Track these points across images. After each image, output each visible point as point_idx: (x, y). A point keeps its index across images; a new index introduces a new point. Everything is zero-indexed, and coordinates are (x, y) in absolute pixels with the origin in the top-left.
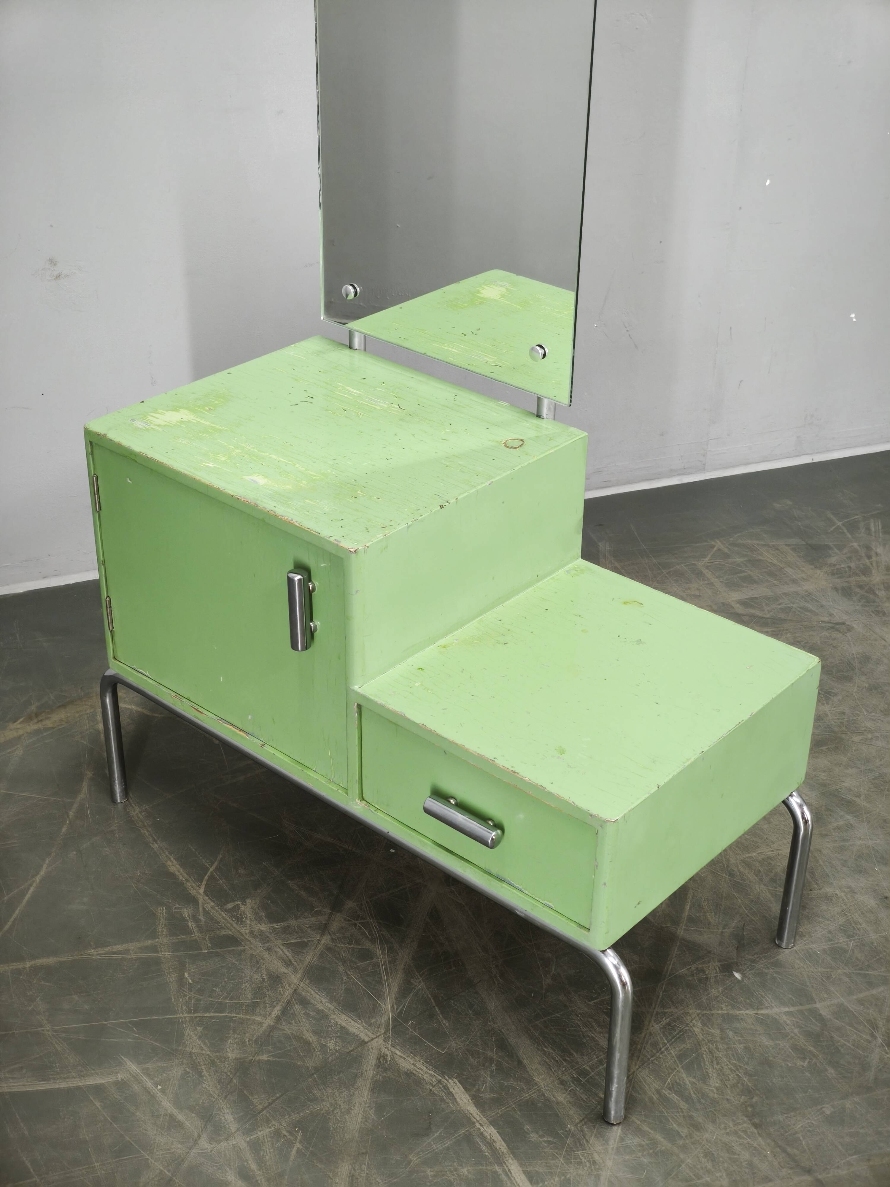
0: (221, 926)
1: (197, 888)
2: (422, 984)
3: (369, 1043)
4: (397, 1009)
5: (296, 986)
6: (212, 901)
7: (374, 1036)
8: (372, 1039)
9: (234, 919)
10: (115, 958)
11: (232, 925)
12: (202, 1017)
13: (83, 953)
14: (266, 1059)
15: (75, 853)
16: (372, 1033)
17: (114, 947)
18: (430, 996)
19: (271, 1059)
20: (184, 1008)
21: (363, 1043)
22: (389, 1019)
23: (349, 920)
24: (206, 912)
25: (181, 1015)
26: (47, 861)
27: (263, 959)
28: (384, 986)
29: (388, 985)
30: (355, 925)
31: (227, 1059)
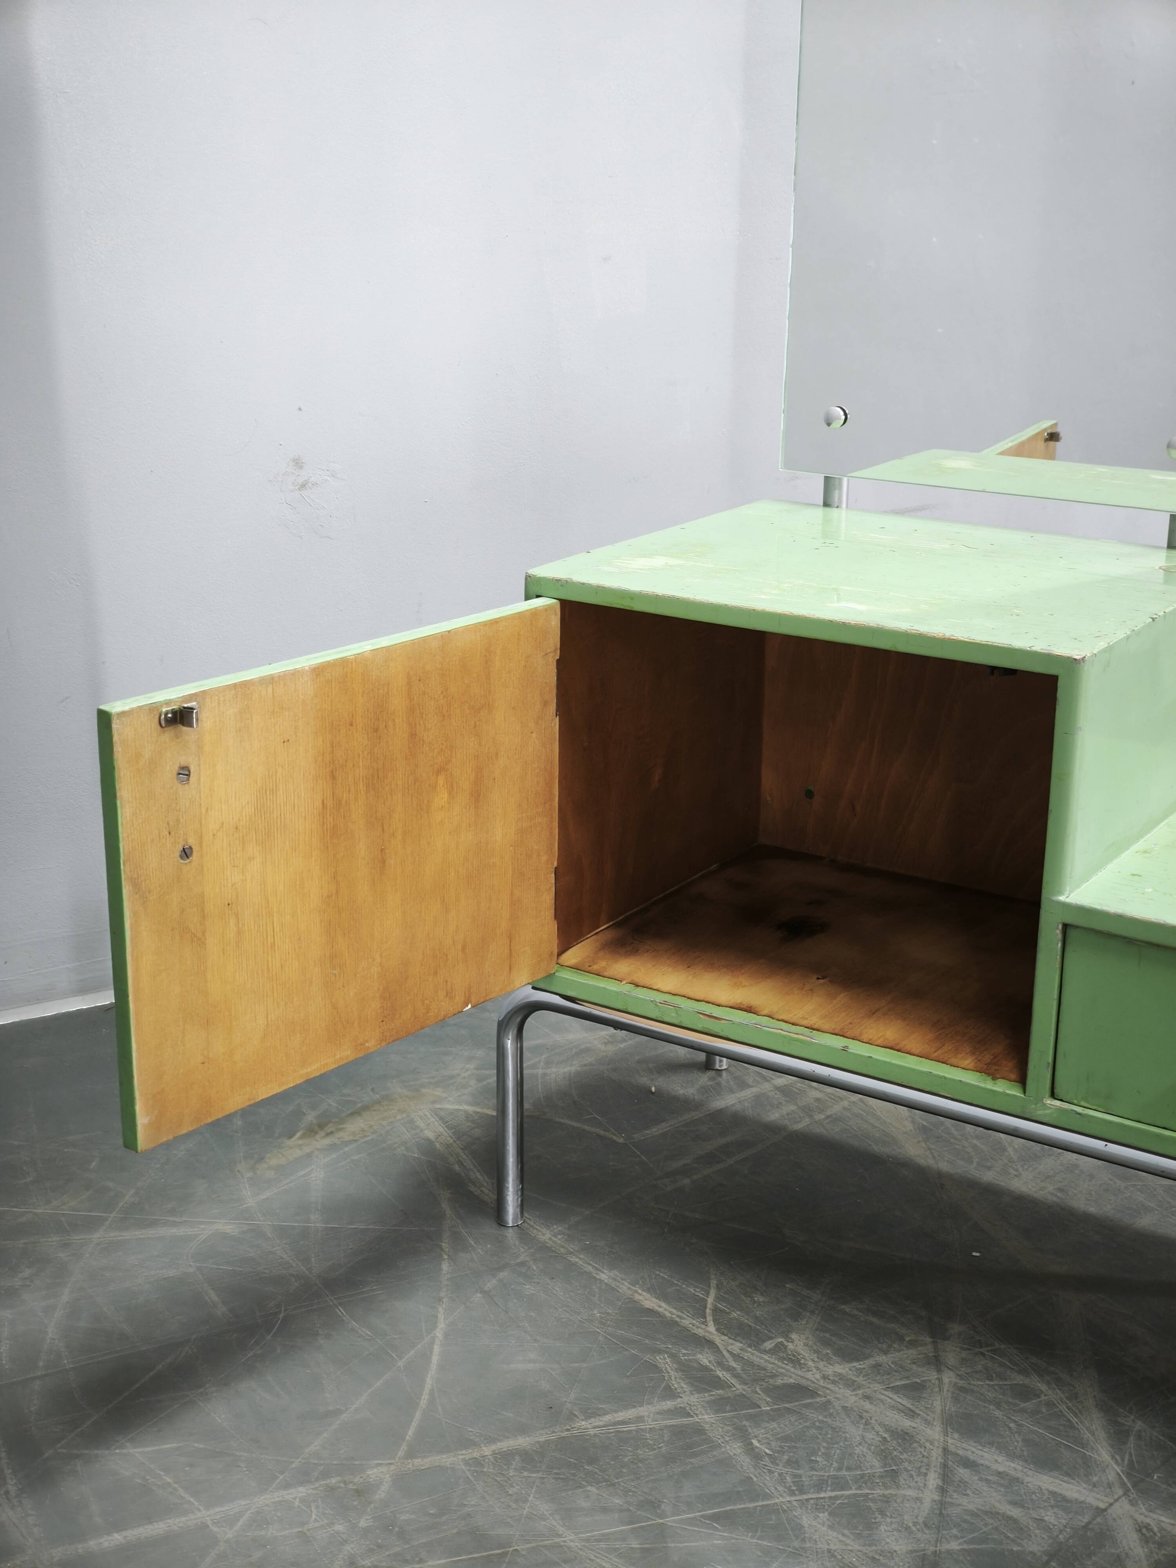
0: (771, 1372)
1: (703, 1326)
2: (1139, 1423)
3: (1109, 1511)
4: (1123, 1460)
5: (942, 1444)
6: (737, 1341)
7: (1112, 1501)
8: (1111, 1505)
9: (786, 1362)
10: (625, 1429)
11: (787, 1370)
12: (817, 1498)
13: (569, 1427)
14: (958, 1548)
15: (479, 1295)
16: (1105, 1496)
17: (616, 1415)
18: (1162, 1438)
19: (966, 1547)
20: (780, 1488)
21: (1100, 1512)
22: (1118, 1474)
23: (969, 1349)
24: (736, 1357)
25: (781, 1499)
26: (441, 1310)
27: (867, 1412)
28: (1082, 1431)
29: (1086, 1428)
30: (983, 1354)
31: (895, 1554)
